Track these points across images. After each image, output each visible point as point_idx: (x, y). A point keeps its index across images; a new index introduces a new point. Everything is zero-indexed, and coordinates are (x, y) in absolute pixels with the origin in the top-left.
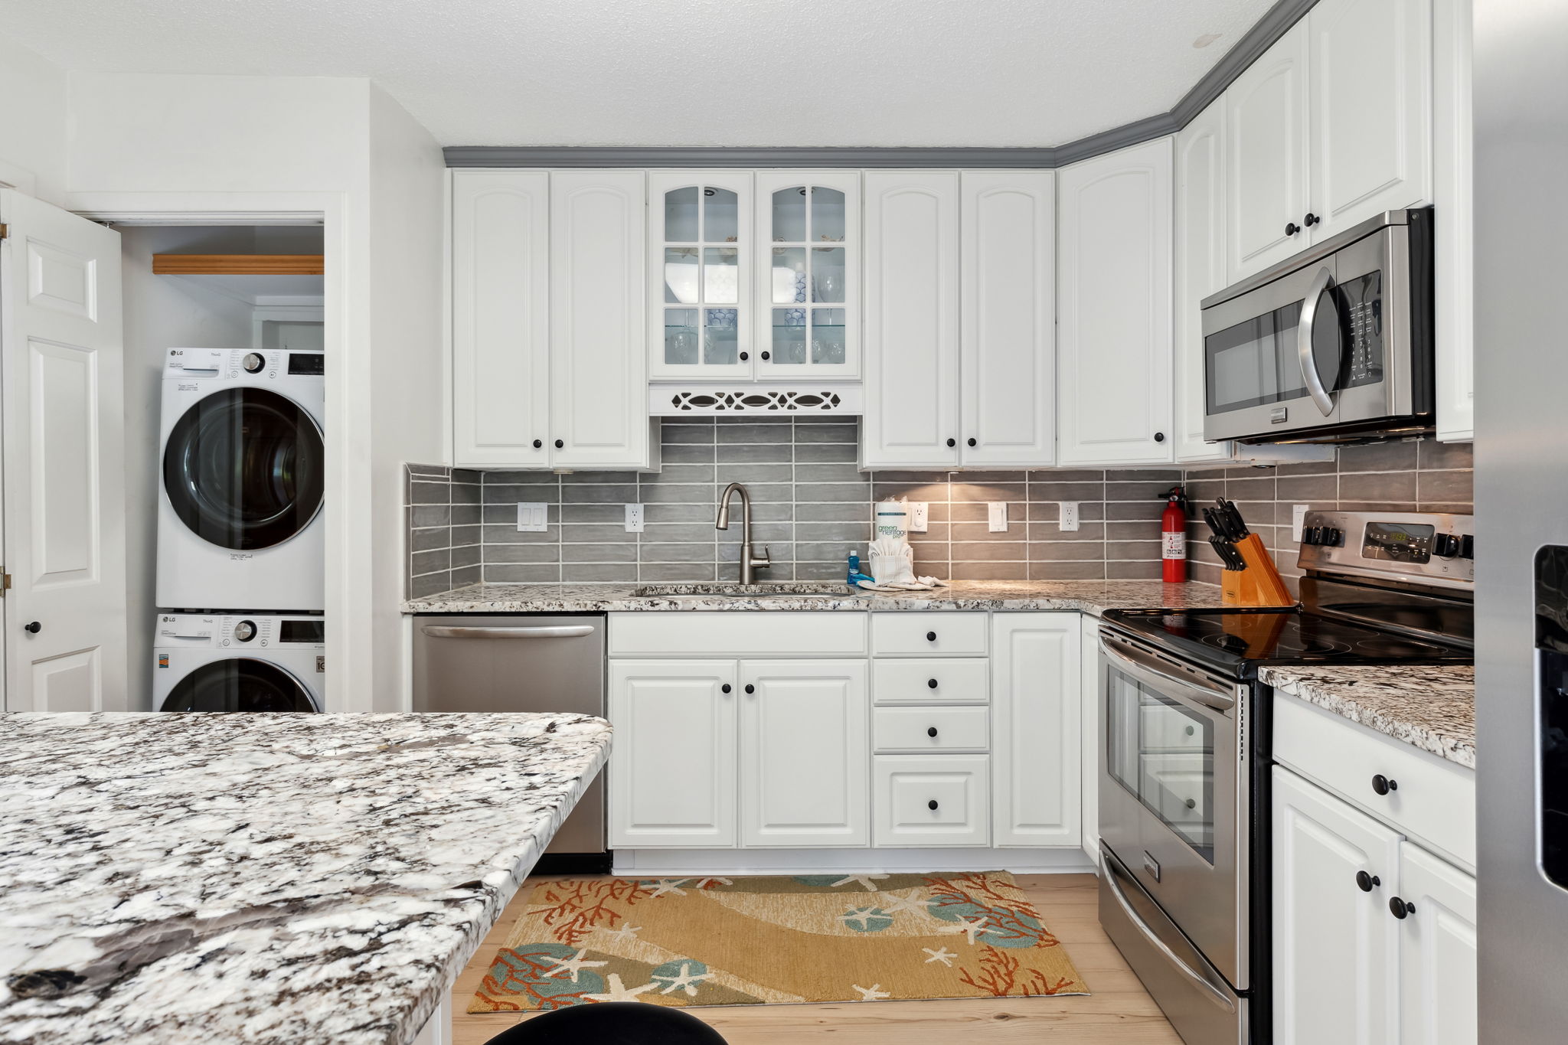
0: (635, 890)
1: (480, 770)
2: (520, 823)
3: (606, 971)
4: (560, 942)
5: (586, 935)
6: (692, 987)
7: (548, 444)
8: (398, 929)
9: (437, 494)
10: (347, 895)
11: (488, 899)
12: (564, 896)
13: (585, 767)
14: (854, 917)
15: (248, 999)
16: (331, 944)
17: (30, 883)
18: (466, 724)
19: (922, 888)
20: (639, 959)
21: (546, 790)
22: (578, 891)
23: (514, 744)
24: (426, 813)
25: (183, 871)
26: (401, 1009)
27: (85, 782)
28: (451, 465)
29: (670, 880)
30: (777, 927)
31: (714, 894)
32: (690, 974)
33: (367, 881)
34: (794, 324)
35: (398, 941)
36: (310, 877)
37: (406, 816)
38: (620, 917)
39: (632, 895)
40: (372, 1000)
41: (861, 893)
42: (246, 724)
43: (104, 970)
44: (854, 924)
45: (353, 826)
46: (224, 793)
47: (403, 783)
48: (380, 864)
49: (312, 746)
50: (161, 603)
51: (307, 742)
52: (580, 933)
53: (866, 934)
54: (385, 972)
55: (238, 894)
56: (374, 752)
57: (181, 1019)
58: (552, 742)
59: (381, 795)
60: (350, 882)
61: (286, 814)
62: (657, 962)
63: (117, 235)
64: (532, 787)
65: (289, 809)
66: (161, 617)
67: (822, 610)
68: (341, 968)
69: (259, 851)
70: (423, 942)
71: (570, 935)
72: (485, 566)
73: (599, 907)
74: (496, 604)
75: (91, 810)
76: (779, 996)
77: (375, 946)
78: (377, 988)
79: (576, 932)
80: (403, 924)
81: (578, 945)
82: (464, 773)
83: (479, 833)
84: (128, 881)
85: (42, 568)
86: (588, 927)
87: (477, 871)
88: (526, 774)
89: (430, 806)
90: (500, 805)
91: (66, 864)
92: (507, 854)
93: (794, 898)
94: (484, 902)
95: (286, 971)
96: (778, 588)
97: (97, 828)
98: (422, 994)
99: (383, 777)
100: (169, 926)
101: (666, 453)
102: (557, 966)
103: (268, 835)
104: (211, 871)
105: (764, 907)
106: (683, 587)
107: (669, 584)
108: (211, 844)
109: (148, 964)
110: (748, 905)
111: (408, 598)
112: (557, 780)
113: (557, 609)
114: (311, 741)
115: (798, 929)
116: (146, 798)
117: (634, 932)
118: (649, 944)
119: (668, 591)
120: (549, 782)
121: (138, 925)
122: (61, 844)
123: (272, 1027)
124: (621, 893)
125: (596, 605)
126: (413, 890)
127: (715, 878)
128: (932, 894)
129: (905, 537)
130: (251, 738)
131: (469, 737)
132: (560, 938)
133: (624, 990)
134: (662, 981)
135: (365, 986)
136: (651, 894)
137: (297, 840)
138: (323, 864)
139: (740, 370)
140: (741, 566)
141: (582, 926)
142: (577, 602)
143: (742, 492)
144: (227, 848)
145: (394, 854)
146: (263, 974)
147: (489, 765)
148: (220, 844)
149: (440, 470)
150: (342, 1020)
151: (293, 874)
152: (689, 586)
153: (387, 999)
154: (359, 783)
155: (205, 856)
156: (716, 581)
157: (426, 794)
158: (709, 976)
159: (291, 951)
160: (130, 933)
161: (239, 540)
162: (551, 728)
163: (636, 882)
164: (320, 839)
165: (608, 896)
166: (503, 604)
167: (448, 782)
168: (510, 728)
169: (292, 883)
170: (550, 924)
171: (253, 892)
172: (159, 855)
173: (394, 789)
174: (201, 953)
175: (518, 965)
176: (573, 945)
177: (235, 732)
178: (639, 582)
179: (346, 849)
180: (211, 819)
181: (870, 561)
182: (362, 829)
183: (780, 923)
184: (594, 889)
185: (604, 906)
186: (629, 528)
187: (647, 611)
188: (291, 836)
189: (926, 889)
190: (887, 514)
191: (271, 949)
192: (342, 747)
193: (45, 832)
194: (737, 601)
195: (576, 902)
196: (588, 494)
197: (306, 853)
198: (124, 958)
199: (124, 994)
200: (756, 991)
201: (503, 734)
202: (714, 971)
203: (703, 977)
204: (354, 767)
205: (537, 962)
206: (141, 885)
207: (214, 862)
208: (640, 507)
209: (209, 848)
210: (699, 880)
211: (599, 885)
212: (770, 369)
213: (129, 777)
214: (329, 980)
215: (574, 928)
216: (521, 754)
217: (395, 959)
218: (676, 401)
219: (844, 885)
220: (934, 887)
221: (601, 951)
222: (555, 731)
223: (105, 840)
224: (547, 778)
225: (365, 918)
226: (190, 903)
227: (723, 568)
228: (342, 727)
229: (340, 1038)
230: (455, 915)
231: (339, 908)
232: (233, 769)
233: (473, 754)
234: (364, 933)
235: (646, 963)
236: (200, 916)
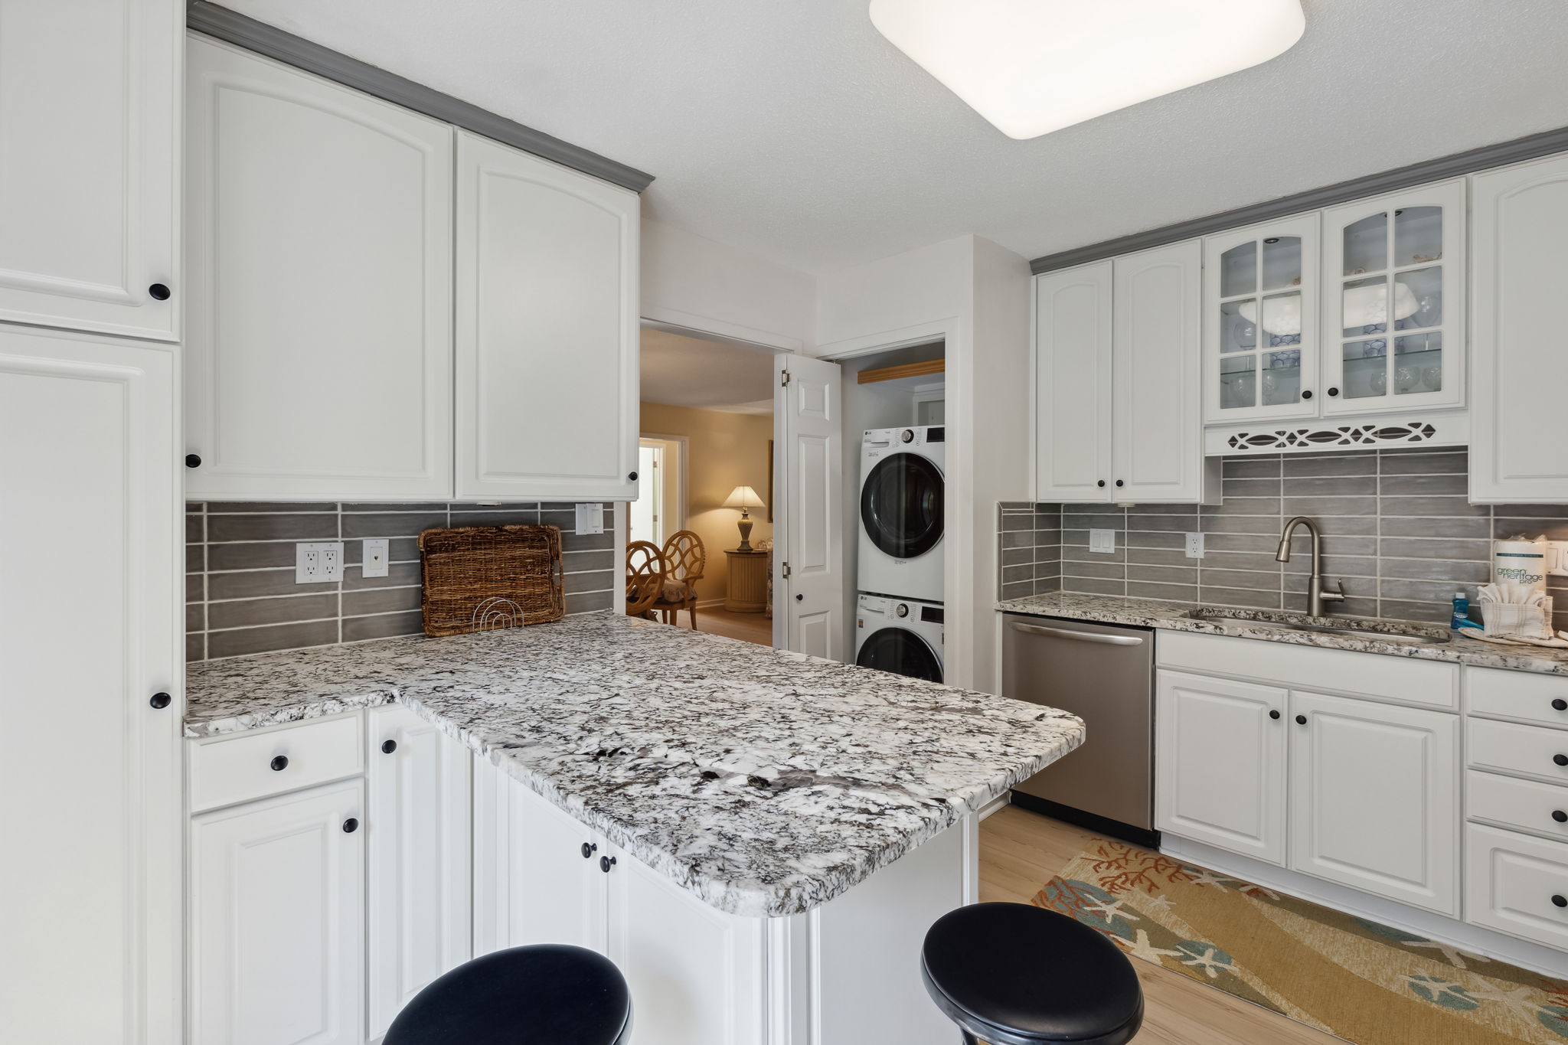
0: (1177, 872)
1: (980, 735)
2: (985, 774)
3: (1138, 925)
4: (1103, 888)
5: (1126, 892)
6: (1213, 970)
7: (1110, 483)
8: (895, 809)
9: (1026, 522)
10: (880, 785)
11: (945, 810)
12: (1113, 855)
13: (1047, 750)
14: (1423, 983)
15: (822, 817)
16: (864, 806)
17: (765, 737)
18: (987, 703)
19: (1539, 990)
20: (1168, 927)
21: (1011, 759)
22: (1126, 855)
23: (1009, 723)
24: (936, 753)
25: (818, 750)
26: (879, 846)
27: (795, 694)
28: (1035, 501)
29: (1214, 874)
30: (1320, 956)
31: (1257, 901)
32: (1214, 959)
33: (891, 781)
34: (1376, 355)
35: (892, 815)
36: (868, 770)
37: (926, 751)
38: (1158, 888)
39: (1173, 875)
40: (869, 837)
41: (1442, 964)
42: (871, 677)
43: (778, 784)
44: (1425, 992)
45: (898, 749)
46: (848, 715)
47: (933, 731)
48: (902, 774)
49: (898, 698)
50: (860, 588)
51: (896, 694)
52: (1121, 887)
53: (1434, 1005)
54: (880, 827)
55: (835, 768)
56: (927, 709)
57: (797, 815)
58: (1036, 728)
59: (919, 735)
60: (883, 779)
61: (870, 733)
62: (1183, 936)
63: (839, 366)
64: (1005, 754)
65: (872, 732)
66: (860, 596)
67: (1393, 655)
68: (863, 818)
69: (851, 750)
70: (903, 820)
71: (1112, 886)
72: (1064, 578)
73: (1141, 873)
74: (1062, 611)
75: (793, 709)
76: (1305, 1016)
77: (881, 813)
78: (874, 833)
79: (1118, 886)
80: (898, 808)
81: (1117, 896)
82: (969, 734)
83: (959, 773)
84: (797, 748)
85: (804, 564)
86: (1128, 885)
87: (946, 794)
88: (1006, 745)
89: (941, 749)
90: (979, 760)
91: (778, 732)
92: (968, 790)
93: (1350, 938)
94: (942, 811)
95: (841, 811)
96: (1354, 625)
97: (793, 719)
98: (892, 844)
99: (925, 725)
100: (806, 774)
101: (1227, 487)
102: (1096, 905)
103: (858, 743)
104: (829, 754)
105: (1310, 933)
106: (1242, 612)
107: (1228, 608)
108: (833, 740)
109: (793, 788)
110: (1293, 925)
111: (1000, 600)
112: (1022, 754)
113: (1111, 620)
114: (898, 694)
115: (1346, 967)
116: (815, 708)
117: (1168, 905)
118: (1180, 919)
119: (1226, 614)
120: (1017, 754)
121: (795, 769)
122: (779, 722)
123: (827, 832)
124: (1163, 870)
125: (1144, 621)
126: (910, 793)
127: (1260, 888)
128: (1552, 1002)
129: (1542, 583)
130: (870, 685)
131: (984, 712)
132: (1103, 885)
133: (1148, 946)
134: (1185, 953)
135: (869, 830)
136: (1192, 880)
137: (869, 749)
138: (876, 765)
139: (1304, 408)
140: (1310, 597)
141: (1123, 883)
142: (1128, 617)
143: (1312, 525)
144: (839, 744)
145: (910, 771)
146: (832, 808)
147: (987, 733)
148: (837, 741)
149: (1027, 505)
150: (854, 840)
151: (861, 766)
152: (1248, 612)
153: (875, 840)
154: (912, 726)
155: (829, 745)
156: (1282, 609)
157: (942, 741)
158: (1233, 968)
159: (846, 803)
160: (791, 771)
161: (902, 551)
162: (1040, 718)
163: (1180, 866)
164: (880, 752)
165: (1151, 867)
166: (1068, 611)
167: (957, 738)
168: (1012, 711)
169: (859, 770)
170: (1097, 871)
171: (841, 769)
172: (812, 739)
173: (927, 734)
174: (813, 790)
175: (1066, 892)
176: (1113, 895)
177: (864, 680)
178: (1199, 603)
179: (890, 761)
180: (838, 727)
181: (1482, 606)
182: (901, 752)
183: (1324, 953)
184: (1140, 858)
185: (1146, 874)
186: (1190, 554)
187: (1193, 632)
188: (867, 746)
189: (1543, 993)
190: (1511, 555)
191: (839, 798)
192: (911, 702)
193: (775, 715)
194: (1288, 633)
195: (1122, 862)
196: (1151, 523)
197: (871, 757)
198: (786, 782)
199: (782, 797)
200: (1279, 1000)
201: (1009, 714)
202: (1239, 966)
203: (1226, 966)
204: (913, 715)
205: (1081, 896)
206: (801, 752)
207: (832, 750)
208: (1201, 536)
209: (831, 741)
210: (1245, 884)
211: (1145, 856)
212: (1341, 405)
213: (812, 695)
214: (856, 822)
215: (1116, 882)
216: (1010, 731)
217: (887, 823)
218: (1233, 441)
219: (1419, 947)
220: (1558, 996)
221: (1135, 908)
222: (1041, 720)
223: (795, 725)
224: (1017, 751)
225: (882, 798)
226: (816, 766)
227: (1290, 600)
228: (918, 689)
229: (850, 848)
230: (925, 813)
231: (874, 790)
232: (855, 702)
233: (980, 723)
234: (879, 805)
235: (1173, 933)
236: (818, 773)
